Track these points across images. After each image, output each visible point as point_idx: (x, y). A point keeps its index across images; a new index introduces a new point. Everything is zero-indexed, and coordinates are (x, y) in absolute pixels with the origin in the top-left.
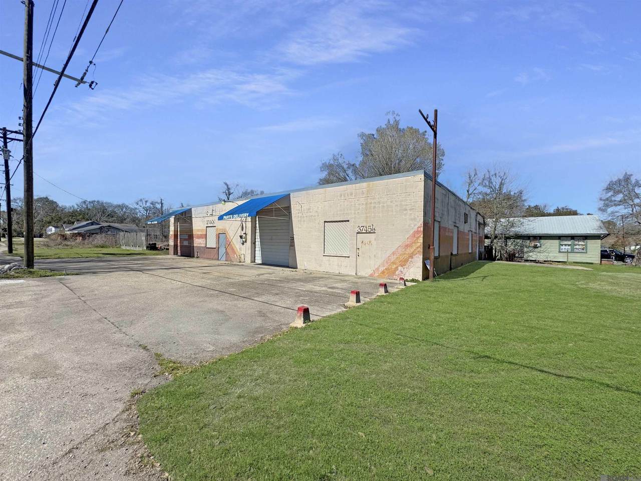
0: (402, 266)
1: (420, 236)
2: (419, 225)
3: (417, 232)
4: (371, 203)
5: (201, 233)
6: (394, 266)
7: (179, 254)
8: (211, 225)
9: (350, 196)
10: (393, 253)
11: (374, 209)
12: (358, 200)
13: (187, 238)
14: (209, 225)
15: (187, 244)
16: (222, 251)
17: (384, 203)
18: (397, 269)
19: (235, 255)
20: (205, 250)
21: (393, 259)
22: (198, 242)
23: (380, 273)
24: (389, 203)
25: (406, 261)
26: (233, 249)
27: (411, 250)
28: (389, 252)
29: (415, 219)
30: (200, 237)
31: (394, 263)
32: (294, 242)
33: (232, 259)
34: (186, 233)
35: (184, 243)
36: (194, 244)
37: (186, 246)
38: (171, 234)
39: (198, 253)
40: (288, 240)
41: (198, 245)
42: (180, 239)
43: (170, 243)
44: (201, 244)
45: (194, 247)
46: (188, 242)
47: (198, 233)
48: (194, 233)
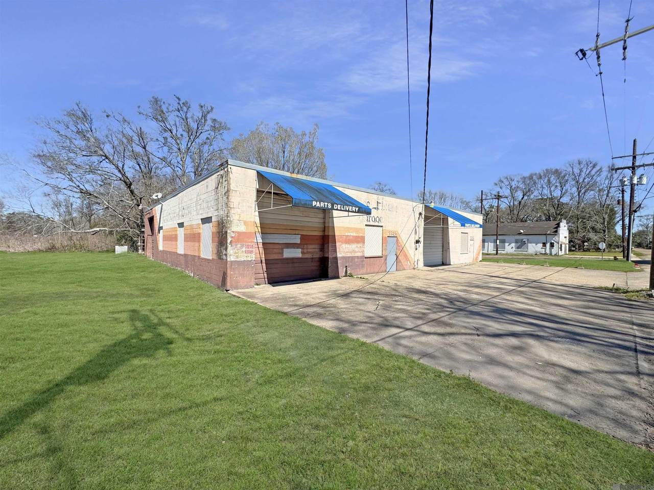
5: (355, 234)
7: (267, 282)
8: (376, 224)
13: (298, 241)
14: (371, 223)
15: (300, 255)
16: (391, 259)
18: (478, 257)
19: (409, 262)
20: (362, 261)
22: (343, 250)
25: (479, 253)
26: (406, 256)
30: (349, 241)
32: (449, 246)
33: (405, 267)
34: (292, 230)
35: (284, 254)
36: (338, 254)
37: (292, 260)
38: (236, 232)
39: (348, 269)
40: (442, 245)
41: (348, 254)
42: (263, 244)
43: (232, 257)
44: (354, 251)
45: (336, 258)
46: (300, 250)
47: (347, 234)
48: (337, 233)
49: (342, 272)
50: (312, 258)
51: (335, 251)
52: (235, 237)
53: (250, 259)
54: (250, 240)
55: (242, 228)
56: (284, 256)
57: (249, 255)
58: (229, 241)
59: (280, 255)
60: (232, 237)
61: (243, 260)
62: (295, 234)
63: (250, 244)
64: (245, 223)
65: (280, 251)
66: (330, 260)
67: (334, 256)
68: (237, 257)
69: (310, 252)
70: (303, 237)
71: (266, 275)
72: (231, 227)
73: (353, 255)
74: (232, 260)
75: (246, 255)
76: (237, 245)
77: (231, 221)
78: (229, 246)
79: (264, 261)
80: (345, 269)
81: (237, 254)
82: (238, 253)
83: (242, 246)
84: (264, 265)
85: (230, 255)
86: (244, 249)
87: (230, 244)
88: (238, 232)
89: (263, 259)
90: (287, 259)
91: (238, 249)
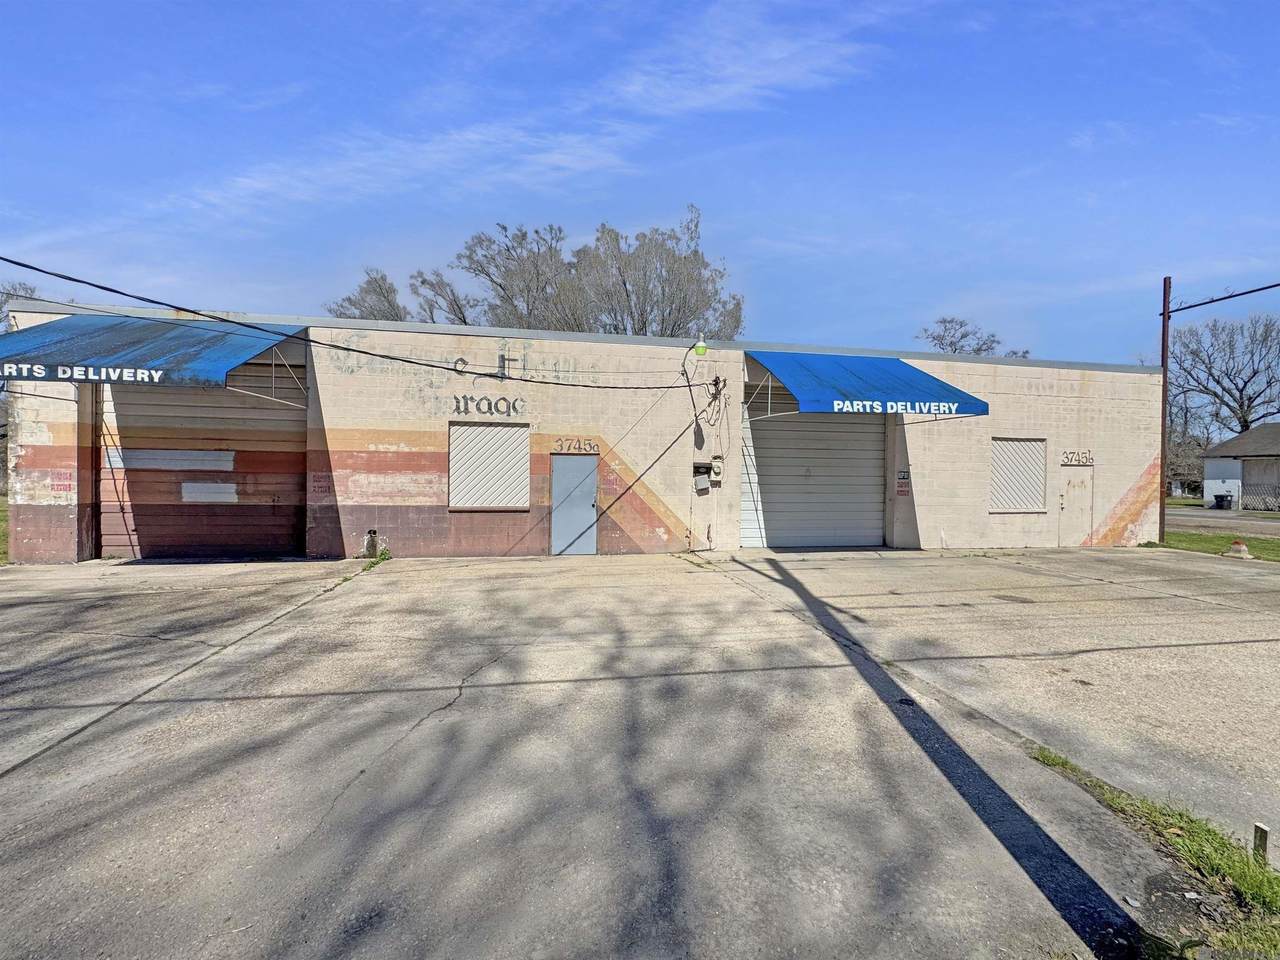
0: (1133, 523)
1: (1156, 474)
2: (1155, 455)
3: (1155, 465)
4: (1086, 410)
5: (404, 448)
6: (1123, 524)
7: (138, 554)
8: (496, 418)
9: (1048, 390)
10: (1121, 502)
11: (1091, 421)
12: (1064, 401)
14: (476, 417)
17: (1108, 413)
18: (1125, 528)
19: (661, 532)
20: (438, 521)
21: (1120, 511)
22: (358, 489)
23: (1100, 537)
24: (1116, 415)
25: (1138, 514)
26: (645, 511)
27: (1144, 496)
28: (1115, 500)
29: (1149, 445)
30: (381, 465)
31: (1121, 518)
32: (909, 484)
33: (643, 544)
34: (215, 441)
35: (183, 495)
36: (339, 498)
37: (211, 510)
38: (28, 446)
39: (379, 538)
40: (880, 481)
41: (381, 499)
42: (128, 471)
43: (18, 497)
44: (401, 492)
45: (333, 511)
46: (233, 487)
47: (372, 448)
48: (332, 446)
49: (354, 542)
50: (274, 506)
51: (330, 489)
52: (25, 456)
53: (64, 503)
54: (63, 463)
55: (44, 439)
56: (184, 500)
57: (63, 494)
58: (11, 465)
59: (172, 498)
60: (19, 456)
61: (45, 503)
62: (220, 450)
63: (63, 470)
64: (52, 427)
65: (173, 487)
66: (309, 514)
67: (325, 503)
68: (32, 497)
69: (266, 493)
70: (241, 457)
71: (135, 538)
72: (17, 436)
73: (399, 502)
74: (20, 502)
75: (53, 493)
76: (31, 472)
77: (17, 425)
78: (13, 475)
79: (128, 509)
80: (366, 538)
81: (32, 492)
82: (33, 489)
83: (44, 475)
84: (130, 517)
85: (15, 493)
86: (48, 481)
87: (13, 471)
88: (34, 447)
89: (128, 504)
90: (194, 507)
91: (33, 482)
